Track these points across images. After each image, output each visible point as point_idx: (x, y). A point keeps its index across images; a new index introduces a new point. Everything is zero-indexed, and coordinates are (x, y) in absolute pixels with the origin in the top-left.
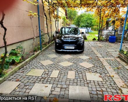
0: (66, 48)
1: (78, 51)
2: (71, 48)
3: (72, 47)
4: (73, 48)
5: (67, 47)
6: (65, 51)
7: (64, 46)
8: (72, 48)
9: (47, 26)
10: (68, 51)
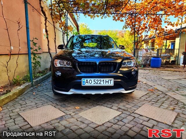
0: (87, 84)
1: (123, 91)
2: (103, 84)
3: (107, 79)
4: (111, 82)
5: (89, 80)
6: (84, 93)
7: (81, 78)
8: (107, 84)
9: (47, 34)
10: (93, 93)
